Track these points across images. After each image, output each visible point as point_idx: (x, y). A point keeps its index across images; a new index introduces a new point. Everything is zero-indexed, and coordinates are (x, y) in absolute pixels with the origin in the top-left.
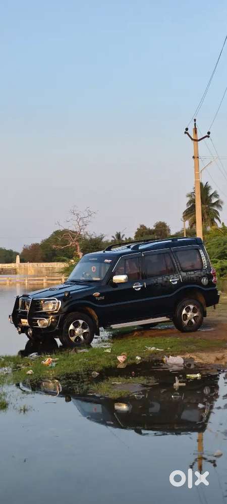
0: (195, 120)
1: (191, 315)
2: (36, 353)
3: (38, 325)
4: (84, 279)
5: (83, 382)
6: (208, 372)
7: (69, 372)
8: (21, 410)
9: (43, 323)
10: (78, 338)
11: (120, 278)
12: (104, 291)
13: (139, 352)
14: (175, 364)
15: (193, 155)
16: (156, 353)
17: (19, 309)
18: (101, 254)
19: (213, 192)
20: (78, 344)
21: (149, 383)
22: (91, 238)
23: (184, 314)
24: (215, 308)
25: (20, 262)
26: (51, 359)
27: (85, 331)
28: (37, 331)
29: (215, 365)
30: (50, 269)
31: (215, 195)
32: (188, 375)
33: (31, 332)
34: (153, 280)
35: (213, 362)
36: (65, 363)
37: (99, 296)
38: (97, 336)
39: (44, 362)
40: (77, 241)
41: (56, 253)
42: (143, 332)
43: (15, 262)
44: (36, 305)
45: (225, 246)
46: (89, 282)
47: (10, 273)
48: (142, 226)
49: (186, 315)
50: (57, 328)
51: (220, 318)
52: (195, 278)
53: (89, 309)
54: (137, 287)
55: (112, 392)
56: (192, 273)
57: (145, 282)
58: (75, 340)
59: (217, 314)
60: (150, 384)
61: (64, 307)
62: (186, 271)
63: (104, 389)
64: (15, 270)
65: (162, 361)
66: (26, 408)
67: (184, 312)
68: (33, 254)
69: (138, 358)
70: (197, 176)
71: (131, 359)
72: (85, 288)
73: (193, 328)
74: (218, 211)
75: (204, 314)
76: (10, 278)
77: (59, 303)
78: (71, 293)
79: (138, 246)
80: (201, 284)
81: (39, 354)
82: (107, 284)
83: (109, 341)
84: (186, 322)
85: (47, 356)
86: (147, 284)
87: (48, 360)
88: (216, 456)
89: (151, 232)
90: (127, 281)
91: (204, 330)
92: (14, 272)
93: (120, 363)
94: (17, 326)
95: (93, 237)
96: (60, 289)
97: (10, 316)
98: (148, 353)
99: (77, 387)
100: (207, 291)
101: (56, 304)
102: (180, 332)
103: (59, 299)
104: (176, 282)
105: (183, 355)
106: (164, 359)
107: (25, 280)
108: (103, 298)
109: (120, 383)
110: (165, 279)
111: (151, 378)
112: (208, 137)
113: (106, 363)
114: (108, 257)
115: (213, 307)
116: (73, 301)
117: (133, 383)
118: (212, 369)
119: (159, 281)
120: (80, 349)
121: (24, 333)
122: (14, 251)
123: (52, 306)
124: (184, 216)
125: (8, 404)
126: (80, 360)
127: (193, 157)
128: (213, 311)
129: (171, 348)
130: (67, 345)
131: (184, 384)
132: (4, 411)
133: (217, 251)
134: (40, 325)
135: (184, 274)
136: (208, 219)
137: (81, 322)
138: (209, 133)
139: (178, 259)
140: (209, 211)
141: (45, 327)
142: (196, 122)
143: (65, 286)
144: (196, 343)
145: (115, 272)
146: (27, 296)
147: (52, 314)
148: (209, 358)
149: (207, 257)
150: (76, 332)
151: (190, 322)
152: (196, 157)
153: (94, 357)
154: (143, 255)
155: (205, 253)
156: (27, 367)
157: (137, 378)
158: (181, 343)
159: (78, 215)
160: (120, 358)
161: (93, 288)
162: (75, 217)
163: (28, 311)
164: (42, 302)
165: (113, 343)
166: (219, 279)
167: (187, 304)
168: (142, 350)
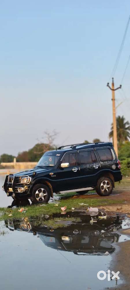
0: (113, 78)
1: (106, 186)
2: (16, 206)
4: (45, 165)
6: (111, 215)
7: (32, 215)
8: (1, 233)
9: (21, 190)
10: (41, 198)
11: (65, 165)
12: (56, 172)
13: (74, 206)
14: (93, 212)
15: (112, 98)
16: (84, 206)
17: (8, 182)
18: (55, 151)
19: (126, 122)
20: (41, 202)
23: (102, 186)
24: (120, 182)
25: (16, 162)
26: (23, 209)
27: (45, 195)
28: (17, 194)
29: (116, 212)
31: (128, 123)
32: (99, 217)
33: (14, 195)
34: (84, 166)
36: (31, 211)
37: (53, 175)
39: (19, 210)
42: (78, 196)
43: (13, 162)
44: (17, 180)
46: (48, 167)
47: (10, 168)
49: (103, 186)
50: (29, 193)
52: (108, 165)
53: (47, 182)
54: (75, 170)
55: (55, 225)
56: (107, 162)
57: (79, 167)
58: (39, 200)
60: (76, 221)
61: (33, 181)
62: (103, 161)
63: (51, 224)
64: (13, 166)
67: (102, 184)
68: (24, 158)
69: (73, 209)
70: (114, 110)
71: (69, 209)
72: (45, 170)
73: (107, 194)
77: (30, 178)
78: (37, 173)
79: (76, 146)
80: (112, 169)
81: (18, 207)
82: (58, 168)
83: (59, 201)
84: (103, 190)
86: (81, 168)
87: (21, 210)
90: (69, 166)
91: (113, 195)
93: (62, 211)
94: (6, 192)
96: (31, 171)
97: (3, 187)
98: (79, 206)
101: (28, 179)
102: (100, 196)
103: (30, 176)
104: (97, 167)
105: (99, 207)
106: (88, 209)
108: (55, 176)
109: (60, 220)
110: (91, 166)
111: (78, 218)
112: (120, 88)
113: (54, 211)
114: (58, 153)
116: (38, 177)
117: (68, 220)
118: (114, 214)
119: (87, 167)
120: (42, 205)
121: (10, 196)
122: (13, 156)
123: (25, 180)
124: (109, 135)
126: (40, 210)
129: (93, 204)
130: (35, 202)
131: (96, 221)
133: (126, 154)
134: (19, 191)
135: (102, 163)
136: (123, 136)
137: (42, 189)
138: (121, 86)
139: (98, 155)
140: (124, 133)
141: (22, 192)
142: (114, 80)
143: (34, 169)
144: (108, 201)
145: (62, 161)
146: (12, 175)
147: (26, 185)
148: (113, 209)
149: (115, 154)
150: (40, 195)
151: (105, 190)
152: (113, 100)
153: (48, 208)
154: (78, 152)
155: (114, 151)
156: (9, 213)
157: (70, 218)
158: (99, 202)
159: (48, 134)
160: (63, 209)
161: (49, 170)
162: (47, 135)
163: (13, 183)
164: (21, 178)
165: (61, 202)
166: (126, 169)
167: (103, 180)
168: (76, 205)
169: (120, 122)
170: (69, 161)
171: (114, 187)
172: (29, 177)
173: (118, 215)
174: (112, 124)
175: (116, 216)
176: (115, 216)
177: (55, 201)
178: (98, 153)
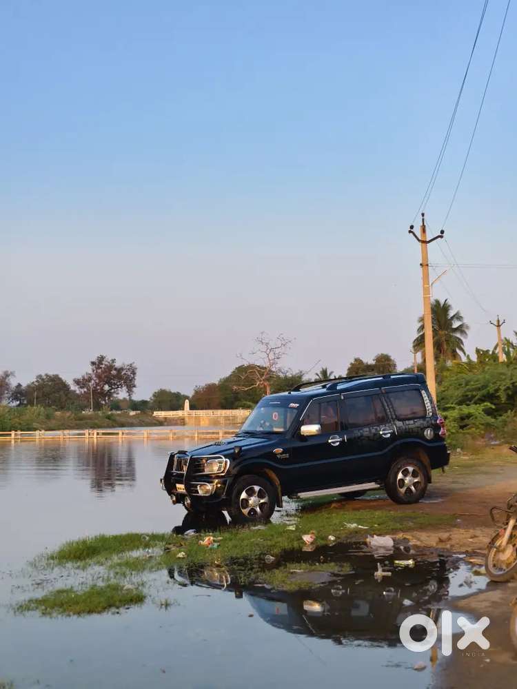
0: (423, 215)
1: (410, 481)
2: (194, 530)
3: (198, 493)
4: (261, 429)
5: (252, 569)
6: (425, 557)
7: (234, 555)
8: (162, 604)
9: (205, 489)
10: (253, 510)
11: (310, 429)
12: (288, 446)
13: (334, 531)
14: (381, 547)
15: (421, 262)
16: (357, 532)
17: (174, 471)
18: (285, 396)
19: (455, 313)
20: (253, 518)
21: (342, 571)
22: (286, 376)
23: (400, 480)
24: (443, 471)
25: (190, 409)
26: (212, 538)
27: (262, 501)
28: (197, 500)
29: (437, 549)
30: (231, 418)
31: (458, 317)
32: (397, 562)
33: (189, 501)
34: (357, 432)
35: (435, 545)
36: (230, 544)
37: (281, 454)
38: (279, 509)
39: (202, 542)
40: (268, 380)
41: (239, 396)
42: (343, 503)
43: (183, 409)
44: (196, 465)
45: (468, 387)
46: (269, 434)
47: (176, 424)
48: (356, 360)
49: (402, 481)
50: (224, 496)
51: (454, 486)
52: (415, 430)
53: (267, 471)
54: (335, 441)
55: (289, 582)
56: (412, 422)
57: (345, 434)
58: (249, 513)
59: (451, 480)
60: (341, 573)
61: (234, 468)
62: (403, 420)
63: (280, 580)
64: (183, 419)
65: (365, 544)
66: (168, 602)
67: (400, 476)
68: (208, 398)
69: (332, 538)
70: (426, 291)
71: (323, 539)
72: (264, 442)
73: (411, 499)
74: (462, 338)
75: (428, 479)
76: (174, 431)
77: (226, 462)
78: (243, 448)
79: (336, 385)
80: (423, 438)
81: (196, 532)
82: (293, 436)
83: (295, 515)
84: (403, 490)
85: (207, 534)
86: (348, 437)
87: (207, 540)
88: (416, 669)
89: (369, 368)
90: (320, 433)
91: (427, 502)
92: (182, 422)
93: (306, 544)
94: (170, 493)
95: (289, 375)
96: (229, 443)
97: (161, 480)
98: (346, 531)
99: (242, 575)
100: (431, 447)
101: (223, 465)
102: (394, 503)
103: (226, 456)
104: (389, 435)
105: (393, 534)
106: (368, 540)
107: (194, 434)
108: (287, 456)
109: (302, 571)
110: (373, 431)
111: (345, 564)
112: (441, 237)
113: (286, 544)
114: (295, 400)
115: (441, 469)
116: (245, 460)
117: (320, 571)
118: (432, 553)
119: (364, 433)
120: (255, 526)
121: (180, 503)
122: (182, 394)
123: (217, 466)
124: (414, 347)
125: (145, 597)
126: (252, 540)
127: (421, 265)
128: (441, 476)
129: (379, 525)
130: (239, 520)
131: (390, 574)
132: (139, 605)
133: (456, 394)
134: (201, 493)
135: (399, 424)
136: (447, 349)
137: (257, 488)
138: (442, 232)
139: (391, 404)
140: (449, 340)
141: (207, 495)
142: (425, 217)
143: (236, 439)
144: (415, 518)
145: (303, 420)
146: (184, 453)
147: (218, 477)
148: (428, 539)
149: (431, 401)
150: (250, 502)
151: (409, 489)
152: (424, 265)
153: (272, 536)
154: (342, 398)
155: (429, 395)
156: (178, 549)
157: (325, 564)
158: (394, 519)
159: (267, 344)
160: (307, 538)
161: (273, 442)
162: (263, 348)
163: (185, 473)
164: (204, 461)
165: (300, 518)
166: (457, 432)
167: (404, 465)
168: (338, 528)
169: (440, 313)
170: (320, 421)
171: (430, 483)
172: (224, 459)
173: (442, 556)
174: (422, 319)
175: (438, 560)
176: (435, 560)
177: (287, 515)
178: (390, 401)
